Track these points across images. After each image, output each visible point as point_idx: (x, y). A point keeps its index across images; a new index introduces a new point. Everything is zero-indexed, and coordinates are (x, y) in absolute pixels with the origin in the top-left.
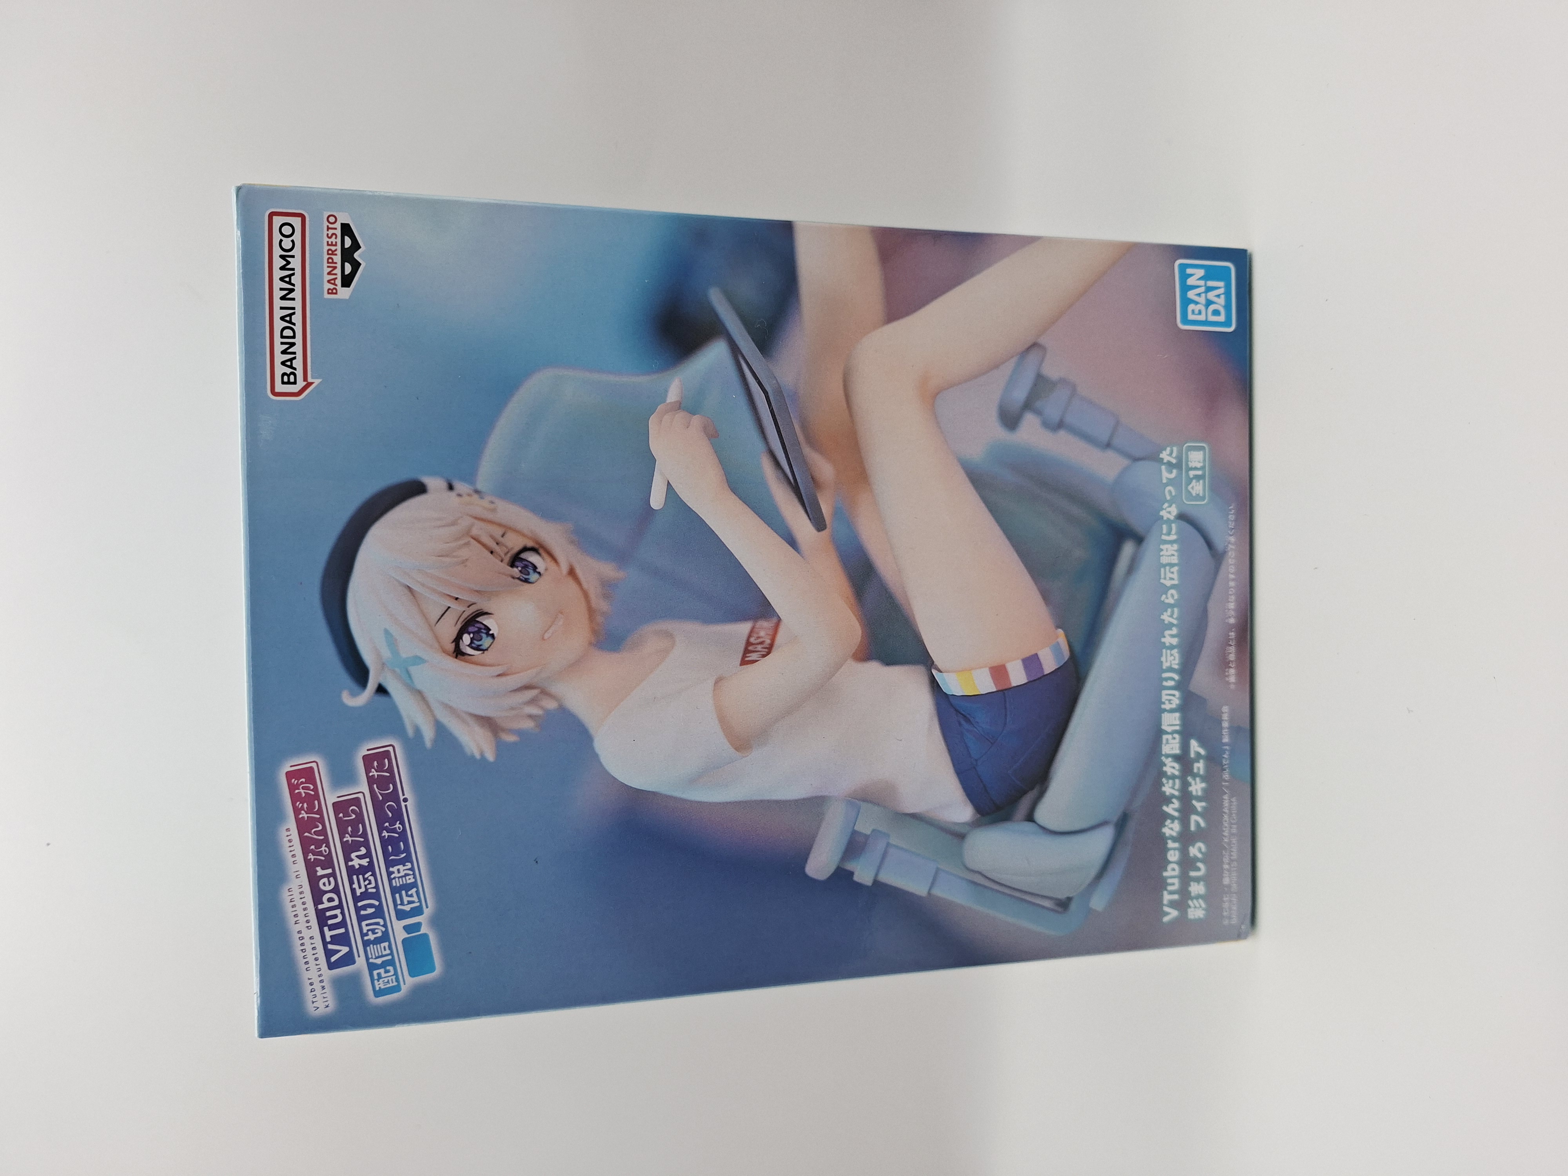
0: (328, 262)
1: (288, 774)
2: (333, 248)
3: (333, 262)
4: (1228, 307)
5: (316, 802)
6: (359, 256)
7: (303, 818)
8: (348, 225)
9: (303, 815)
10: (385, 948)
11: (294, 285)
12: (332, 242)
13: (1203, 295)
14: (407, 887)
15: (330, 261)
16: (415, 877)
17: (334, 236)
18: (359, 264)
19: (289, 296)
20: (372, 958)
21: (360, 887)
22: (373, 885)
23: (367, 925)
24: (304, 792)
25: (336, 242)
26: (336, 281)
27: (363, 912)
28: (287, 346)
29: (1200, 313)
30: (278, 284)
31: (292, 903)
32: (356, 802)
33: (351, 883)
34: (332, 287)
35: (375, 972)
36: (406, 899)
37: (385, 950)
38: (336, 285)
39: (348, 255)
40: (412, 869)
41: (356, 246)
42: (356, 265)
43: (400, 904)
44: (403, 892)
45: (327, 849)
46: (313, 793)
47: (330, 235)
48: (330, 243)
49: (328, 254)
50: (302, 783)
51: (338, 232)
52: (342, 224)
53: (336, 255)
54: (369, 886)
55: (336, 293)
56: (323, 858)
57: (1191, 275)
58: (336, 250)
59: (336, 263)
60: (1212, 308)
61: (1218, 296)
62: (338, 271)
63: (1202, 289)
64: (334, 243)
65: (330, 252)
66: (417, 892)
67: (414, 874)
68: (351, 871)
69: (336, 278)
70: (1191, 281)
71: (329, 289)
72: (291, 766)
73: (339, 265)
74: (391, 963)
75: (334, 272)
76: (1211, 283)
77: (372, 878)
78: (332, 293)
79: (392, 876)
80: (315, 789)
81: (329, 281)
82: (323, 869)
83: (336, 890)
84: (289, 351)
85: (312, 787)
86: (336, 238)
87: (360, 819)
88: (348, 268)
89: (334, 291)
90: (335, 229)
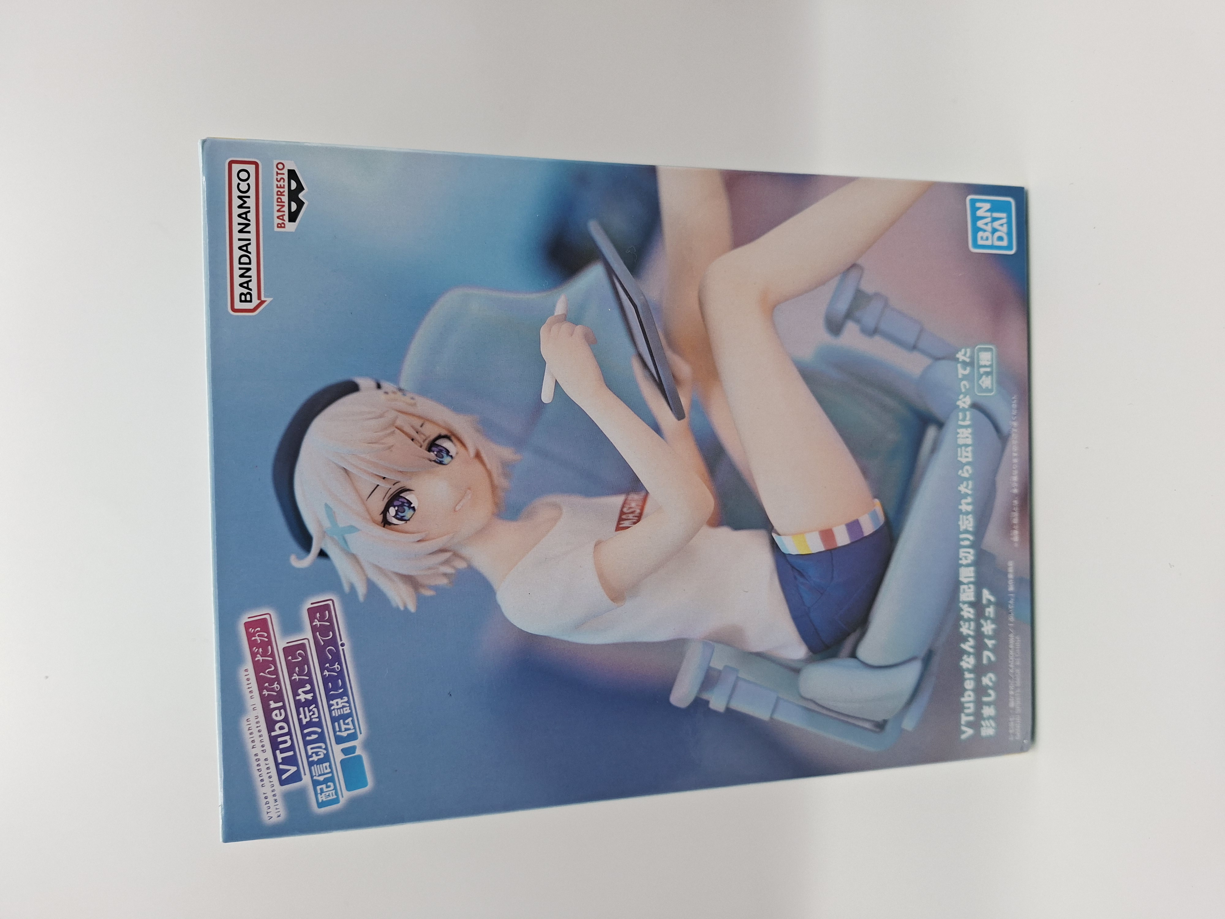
0: (278, 202)
1: (246, 624)
2: (282, 190)
3: (282, 202)
4: (1009, 234)
5: (269, 647)
6: (303, 196)
7: (259, 660)
8: (294, 171)
9: (259, 658)
10: (326, 767)
11: (249, 220)
12: (280, 185)
13: (990, 224)
14: (345, 717)
15: (279, 200)
16: (350, 709)
17: (282, 180)
18: (304, 203)
19: (245, 230)
20: (315, 776)
21: (306, 718)
22: (316, 715)
23: (312, 749)
24: (260, 639)
25: (284, 185)
26: (284, 217)
27: (308, 738)
28: (244, 271)
29: (987, 239)
30: (236, 220)
31: (250, 731)
32: (302, 647)
33: (298, 714)
34: (281, 222)
35: (318, 788)
36: (343, 727)
37: (326, 769)
38: (284, 220)
39: (294, 196)
40: (348, 702)
41: (300, 188)
42: (300, 204)
43: (339, 731)
44: (341, 721)
45: (278, 686)
46: (266, 640)
47: (279, 179)
48: (279, 186)
49: (278, 195)
50: (258, 631)
51: (286, 177)
52: (289, 171)
53: (284, 195)
54: (313, 717)
55: (284, 227)
56: (275, 694)
57: (979, 208)
58: (284, 192)
59: (284, 202)
60: (997, 234)
61: (1002, 225)
62: (286, 209)
63: (989, 220)
64: (282, 186)
65: (279, 193)
66: (353, 721)
67: (350, 706)
68: (299, 704)
69: (284, 215)
70: (979, 213)
71: (278, 224)
72: (249, 618)
73: (286, 204)
74: (332, 779)
75: (282, 210)
76: (996, 215)
77: (315, 710)
78: (281, 227)
79: (332, 708)
80: (269, 637)
81: (278, 217)
82: (275, 702)
83: (286, 720)
84: (246, 274)
85: (266, 635)
86: (284, 182)
87: (305, 660)
88: (294, 207)
89: (283, 225)
90: (283, 174)
